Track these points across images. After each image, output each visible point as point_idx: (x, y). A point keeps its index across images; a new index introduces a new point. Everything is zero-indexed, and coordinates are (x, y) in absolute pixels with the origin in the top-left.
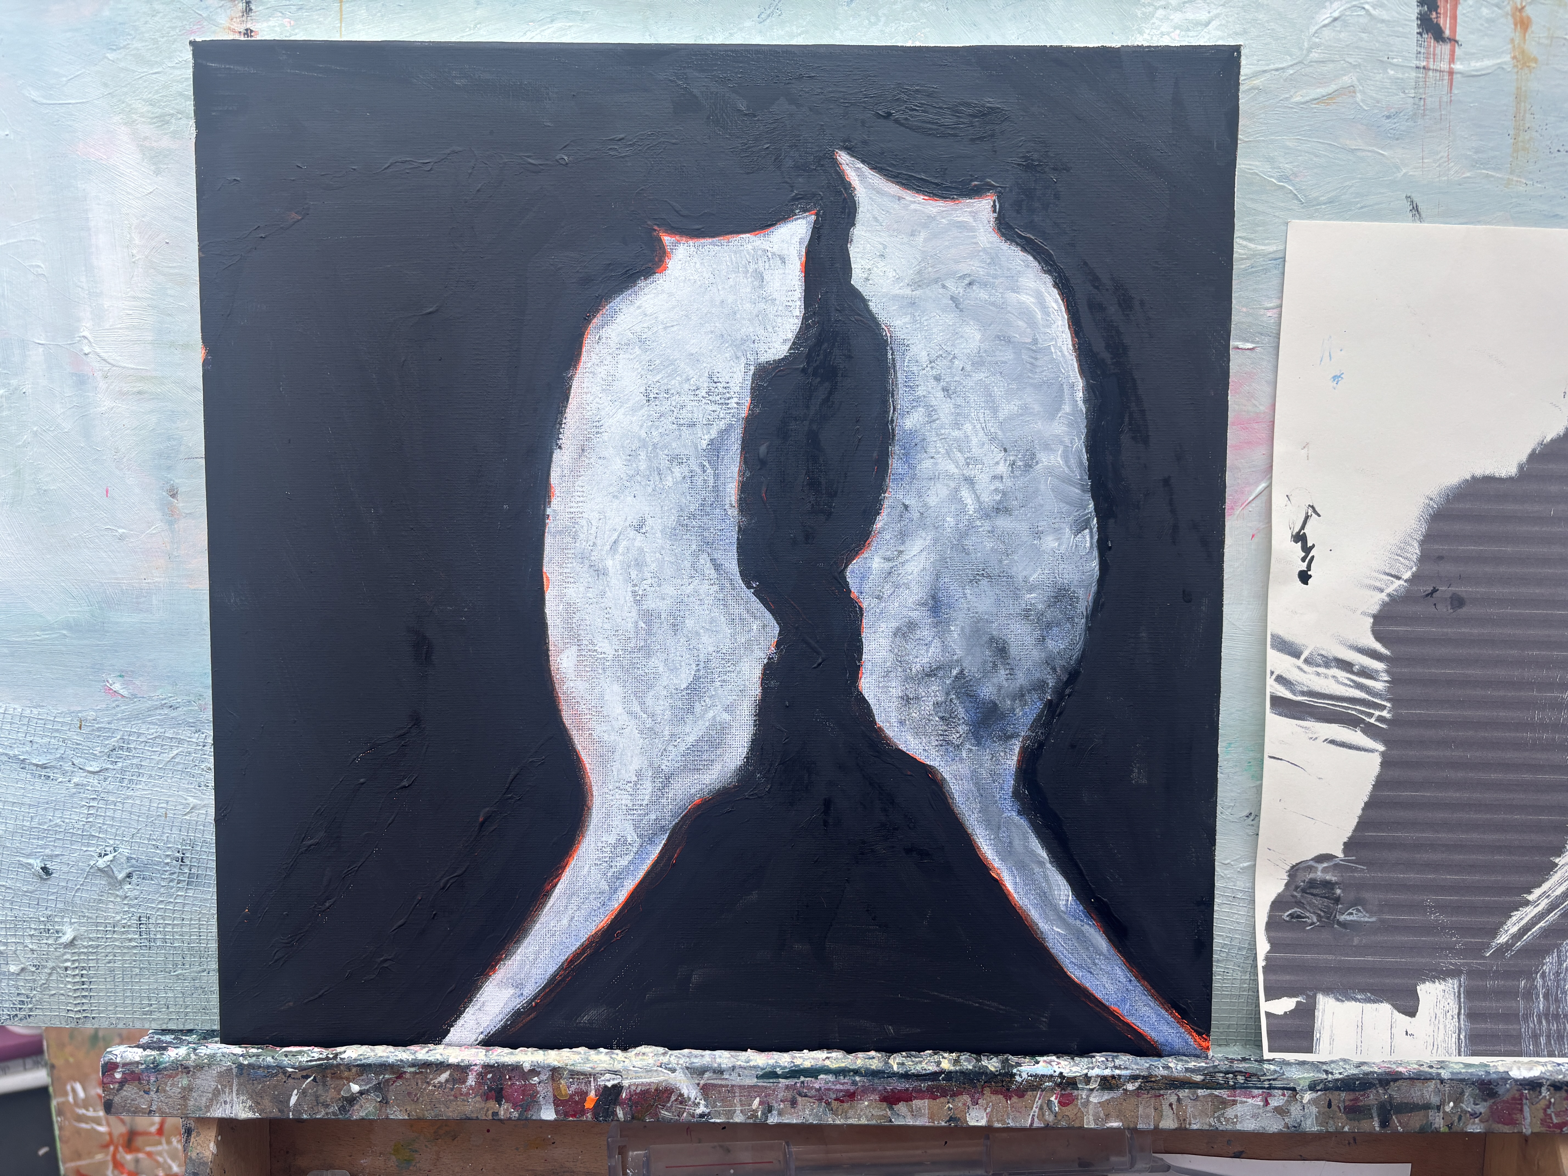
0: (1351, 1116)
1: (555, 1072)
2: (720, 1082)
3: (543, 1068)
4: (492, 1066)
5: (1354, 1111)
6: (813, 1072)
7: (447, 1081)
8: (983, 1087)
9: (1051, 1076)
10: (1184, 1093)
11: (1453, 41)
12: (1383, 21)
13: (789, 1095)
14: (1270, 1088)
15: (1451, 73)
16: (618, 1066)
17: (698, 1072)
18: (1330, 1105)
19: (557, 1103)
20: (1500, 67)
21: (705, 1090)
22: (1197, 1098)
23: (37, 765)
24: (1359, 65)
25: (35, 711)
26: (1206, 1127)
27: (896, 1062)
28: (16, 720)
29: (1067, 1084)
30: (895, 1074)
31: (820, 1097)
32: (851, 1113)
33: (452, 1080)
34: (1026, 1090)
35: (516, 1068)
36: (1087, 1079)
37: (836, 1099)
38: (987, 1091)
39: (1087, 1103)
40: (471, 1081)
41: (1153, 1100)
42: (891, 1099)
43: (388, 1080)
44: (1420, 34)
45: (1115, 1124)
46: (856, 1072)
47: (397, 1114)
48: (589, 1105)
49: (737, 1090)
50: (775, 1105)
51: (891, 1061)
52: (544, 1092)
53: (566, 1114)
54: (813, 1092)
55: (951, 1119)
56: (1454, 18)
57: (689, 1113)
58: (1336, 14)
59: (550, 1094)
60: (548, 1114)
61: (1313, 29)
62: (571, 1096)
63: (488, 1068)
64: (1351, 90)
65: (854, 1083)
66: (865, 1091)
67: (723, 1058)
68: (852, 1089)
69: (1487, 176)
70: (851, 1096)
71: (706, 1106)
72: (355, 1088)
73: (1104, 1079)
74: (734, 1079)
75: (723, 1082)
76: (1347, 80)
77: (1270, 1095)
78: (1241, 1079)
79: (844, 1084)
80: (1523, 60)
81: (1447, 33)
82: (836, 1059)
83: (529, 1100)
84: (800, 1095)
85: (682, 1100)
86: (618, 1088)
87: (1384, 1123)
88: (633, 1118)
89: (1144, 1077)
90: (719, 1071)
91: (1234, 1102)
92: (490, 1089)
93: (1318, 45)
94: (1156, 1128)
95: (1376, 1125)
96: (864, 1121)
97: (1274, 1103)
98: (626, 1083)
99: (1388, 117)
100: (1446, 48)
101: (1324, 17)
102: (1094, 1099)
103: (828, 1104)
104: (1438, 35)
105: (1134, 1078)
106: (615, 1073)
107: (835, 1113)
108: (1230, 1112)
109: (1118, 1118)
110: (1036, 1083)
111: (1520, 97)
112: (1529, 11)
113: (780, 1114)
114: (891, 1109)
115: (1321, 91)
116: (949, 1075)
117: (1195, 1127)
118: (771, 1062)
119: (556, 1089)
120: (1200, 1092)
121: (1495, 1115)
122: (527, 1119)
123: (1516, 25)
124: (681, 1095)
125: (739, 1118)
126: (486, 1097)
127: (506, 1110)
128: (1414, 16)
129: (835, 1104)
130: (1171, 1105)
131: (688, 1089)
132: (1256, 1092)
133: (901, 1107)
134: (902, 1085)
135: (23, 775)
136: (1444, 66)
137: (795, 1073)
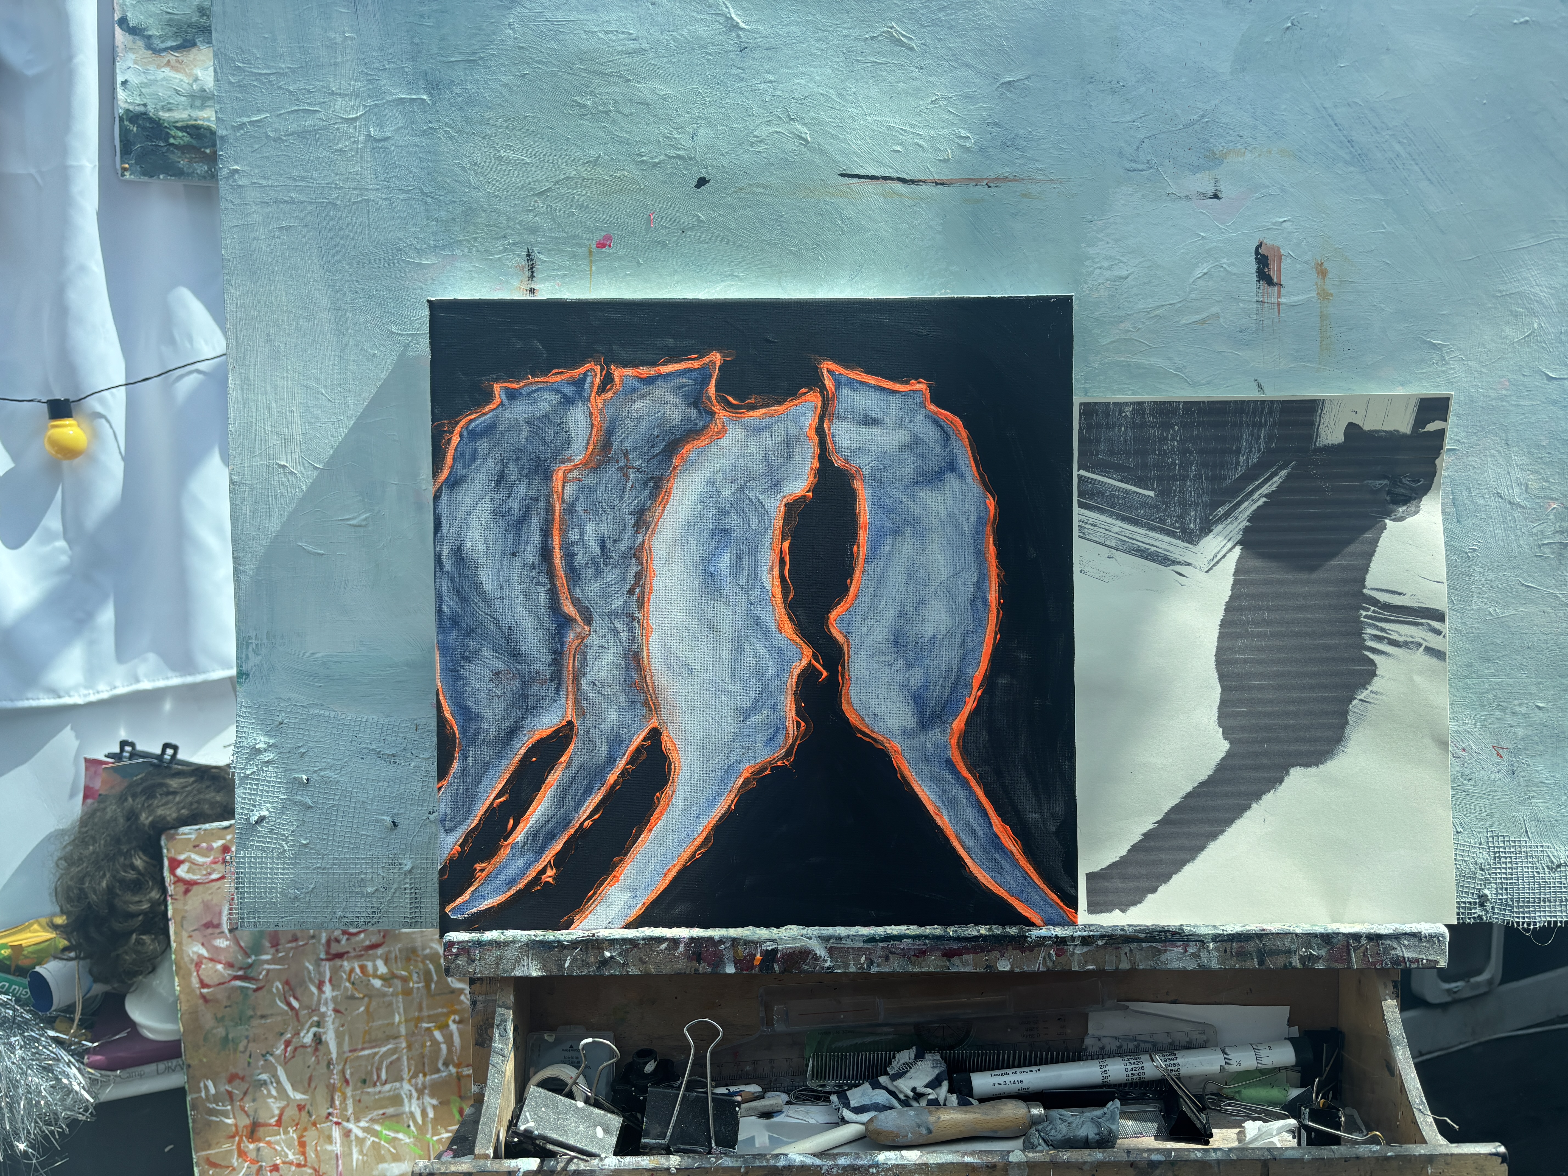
0: (1239, 958)
1: (735, 941)
2: (839, 945)
3: (727, 939)
4: (695, 939)
5: (1242, 955)
6: (899, 938)
7: (666, 949)
8: (1007, 946)
9: (1050, 937)
10: (1134, 946)
11: (1279, 285)
12: (1235, 274)
13: (884, 953)
14: (1188, 941)
15: (1279, 304)
16: (775, 937)
17: (825, 939)
18: (1226, 951)
19: (736, 962)
20: (1310, 300)
21: (831, 951)
22: (1142, 949)
23: (388, 755)
24: (1221, 301)
25: (387, 720)
26: (1148, 967)
27: (951, 931)
28: (374, 725)
29: (1060, 942)
30: (951, 938)
31: (904, 954)
32: (924, 964)
33: (668, 948)
34: (1035, 947)
35: (710, 939)
36: (1073, 938)
37: (914, 955)
38: (1010, 948)
39: (1074, 953)
40: (681, 949)
41: (1114, 951)
42: (949, 955)
43: (627, 949)
44: (1258, 281)
45: (1091, 967)
46: (926, 937)
47: (633, 971)
48: (757, 963)
49: (851, 950)
50: (875, 960)
51: (948, 930)
52: (728, 955)
53: (742, 969)
54: (899, 951)
55: (988, 967)
56: (1279, 271)
57: (820, 967)
58: (1205, 271)
59: (732, 956)
60: (730, 969)
61: (1191, 281)
62: (745, 957)
63: (692, 939)
64: (1216, 316)
65: (925, 944)
66: (932, 949)
67: (841, 931)
68: (924, 948)
69: (1304, 366)
70: (923, 953)
71: (831, 962)
72: (607, 954)
73: (1083, 938)
74: (849, 944)
75: (842, 946)
76: (1214, 310)
77: (1188, 945)
78: (1169, 935)
79: (919, 945)
80: (1324, 295)
81: (1275, 280)
82: (913, 930)
83: (718, 960)
84: (891, 953)
85: (816, 958)
86: (775, 951)
87: (1261, 963)
88: (785, 970)
89: (1108, 936)
90: (839, 938)
91: (1166, 951)
92: (693, 953)
93: (1195, 290)
94: (1117, 968)
95: (1256, 963)
96: (932, 969)
97: (1191, 950)
98: (780, 947)
99: (1241, 332)
100: (1275, 289)
101: (1198, 272)
102: (1077, 952)
103: (909, 958)
104: (1270, 282)
105: (1102, 937)
106: (773, 941)
107: (913, 964)
108: (1163, 957)
109: (1093, 963)
110: (1041, 942)
111: (1323, 317)
112: (1326, 265)
113: (879, 966)
114: (949, 961)
115: (1198, 317)
116: (985, 937)
117: (1141, 967)
118: (872, 932)
119: (736, 953)
120: (1144, 945)
121: (1331, 957)
122: (717, 973)
123: (1318, 274)
124: (816, 955)
125: (852, 969)
126: (690, 959)
127: (703, 967)
128: (1254, 270)
129: (913, 958)
130: (1126, 954)
131: (820, 951)
132: (1179, 944)
133: (956, 960)
134: (955, 945)
135: (379, 761)
136: (1274, 300)
137: (888, 938)
